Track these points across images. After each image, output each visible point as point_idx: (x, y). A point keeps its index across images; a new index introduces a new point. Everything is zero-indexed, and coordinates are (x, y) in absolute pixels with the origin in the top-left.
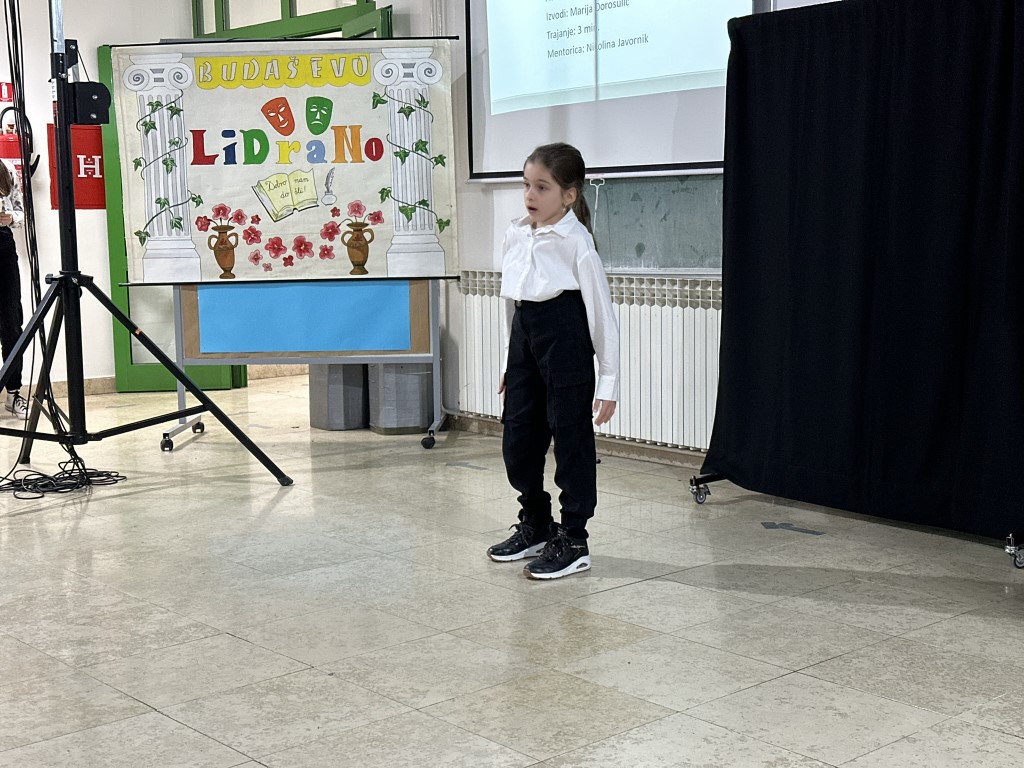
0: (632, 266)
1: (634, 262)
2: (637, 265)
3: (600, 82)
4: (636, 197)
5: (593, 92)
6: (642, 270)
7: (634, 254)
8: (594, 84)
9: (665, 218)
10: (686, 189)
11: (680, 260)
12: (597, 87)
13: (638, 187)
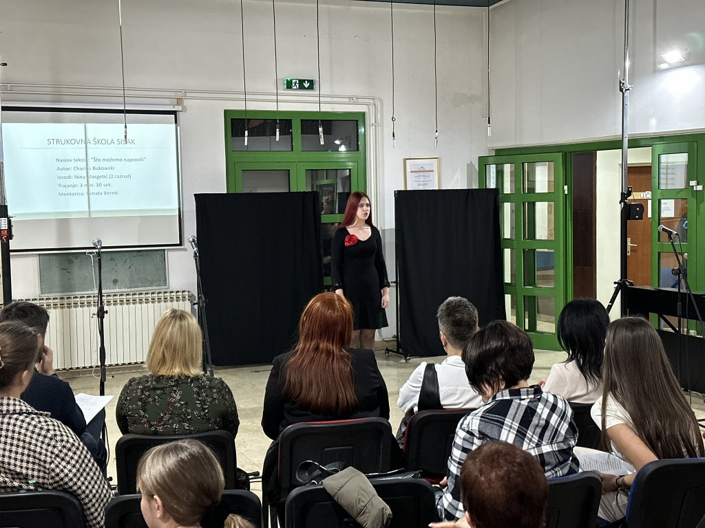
0: (110, 289)
1: (112, 287)
2: (114, 289)
3: (92, 209)
4: (112, 259)
5: (88, 214)
6: (117, 290)
7: (112, 284)
8: (87, 210)
9: (130, 267)
10: (142, 255)
11: (140, 285)
12: (90, 212)
13: (113, 255)
